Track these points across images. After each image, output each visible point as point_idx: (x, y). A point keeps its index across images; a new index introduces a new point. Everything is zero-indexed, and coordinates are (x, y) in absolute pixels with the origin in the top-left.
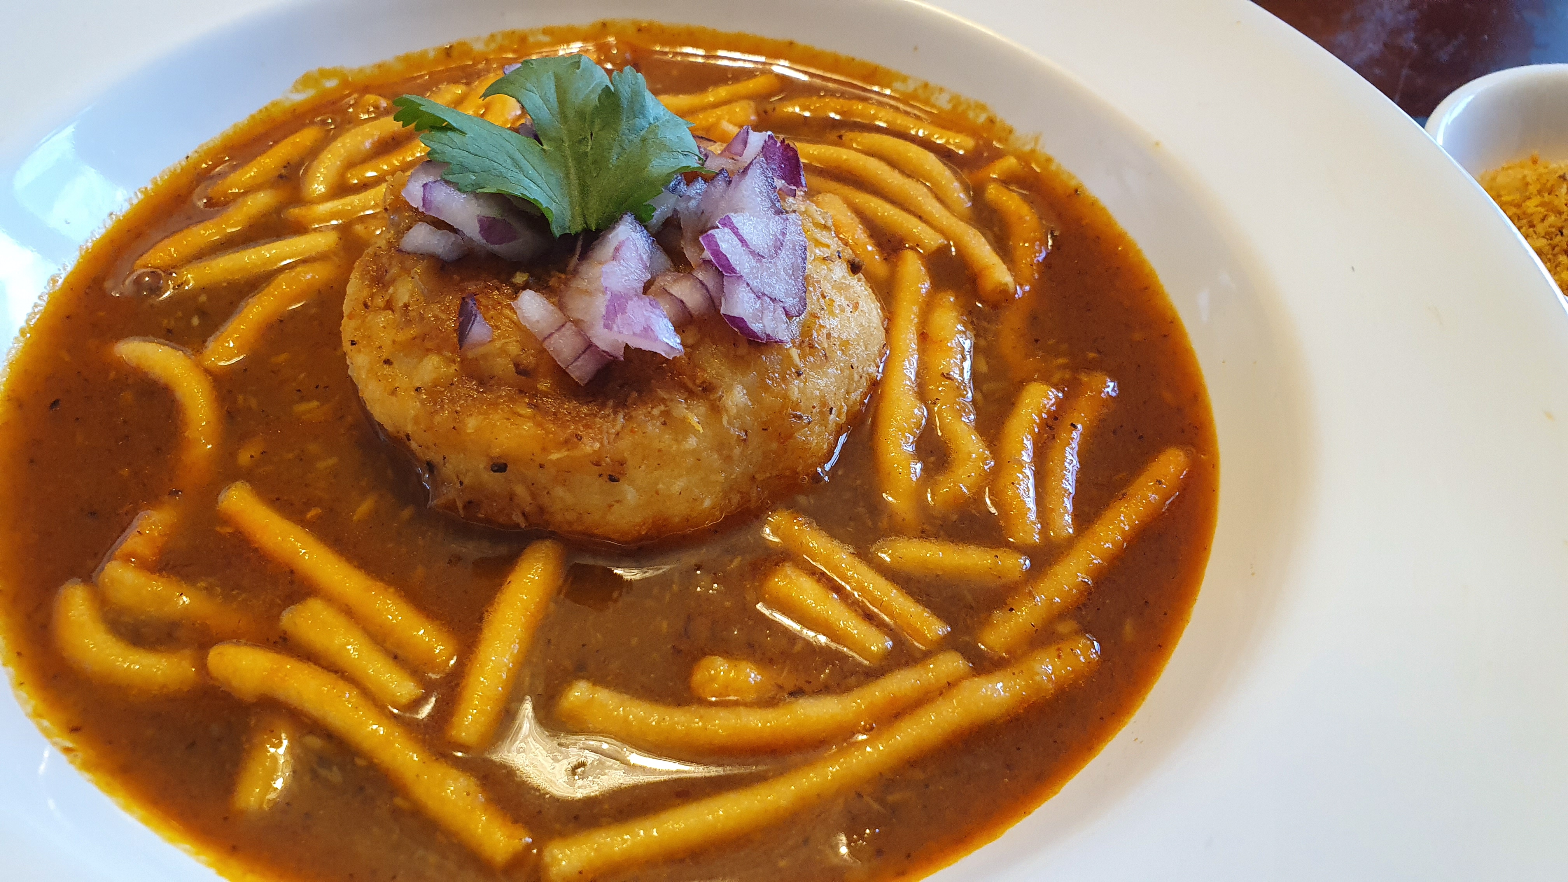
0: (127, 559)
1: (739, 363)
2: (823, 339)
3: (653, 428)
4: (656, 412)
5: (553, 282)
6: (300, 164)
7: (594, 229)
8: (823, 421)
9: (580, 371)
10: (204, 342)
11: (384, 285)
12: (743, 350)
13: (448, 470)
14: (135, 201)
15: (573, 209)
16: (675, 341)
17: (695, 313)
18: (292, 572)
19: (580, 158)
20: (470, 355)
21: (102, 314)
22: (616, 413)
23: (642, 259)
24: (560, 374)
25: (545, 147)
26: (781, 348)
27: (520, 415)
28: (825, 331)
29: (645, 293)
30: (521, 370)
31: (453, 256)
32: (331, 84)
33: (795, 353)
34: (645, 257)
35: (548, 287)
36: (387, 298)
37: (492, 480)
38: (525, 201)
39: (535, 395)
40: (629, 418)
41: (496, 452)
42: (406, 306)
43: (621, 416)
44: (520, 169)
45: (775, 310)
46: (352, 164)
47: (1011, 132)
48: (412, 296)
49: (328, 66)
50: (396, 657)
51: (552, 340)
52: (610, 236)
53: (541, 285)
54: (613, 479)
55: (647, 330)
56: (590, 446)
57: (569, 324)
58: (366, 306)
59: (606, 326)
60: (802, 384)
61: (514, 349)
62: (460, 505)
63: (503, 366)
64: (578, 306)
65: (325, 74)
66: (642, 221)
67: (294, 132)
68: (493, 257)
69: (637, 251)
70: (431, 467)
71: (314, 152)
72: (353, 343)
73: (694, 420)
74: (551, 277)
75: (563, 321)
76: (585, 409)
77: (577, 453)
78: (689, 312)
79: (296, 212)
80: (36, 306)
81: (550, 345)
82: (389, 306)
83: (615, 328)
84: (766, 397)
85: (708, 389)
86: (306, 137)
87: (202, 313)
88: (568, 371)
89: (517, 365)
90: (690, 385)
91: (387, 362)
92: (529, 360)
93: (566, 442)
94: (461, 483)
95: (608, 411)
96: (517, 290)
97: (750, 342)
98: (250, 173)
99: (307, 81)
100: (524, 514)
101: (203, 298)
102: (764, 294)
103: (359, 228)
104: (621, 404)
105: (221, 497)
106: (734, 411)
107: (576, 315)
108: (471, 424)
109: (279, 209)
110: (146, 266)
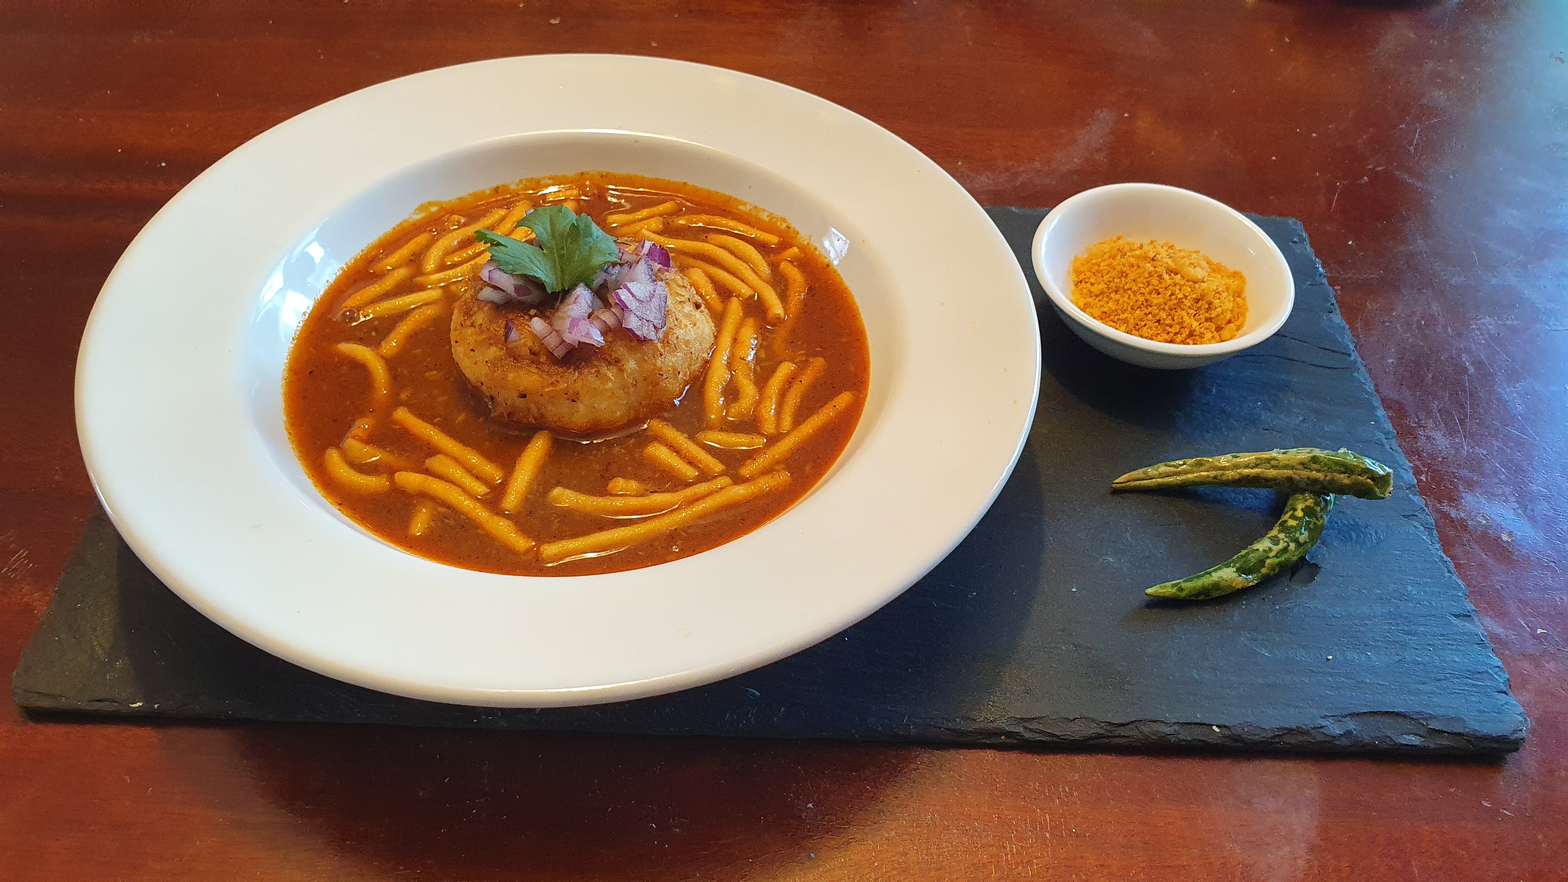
0: (354, 437)
1: (631, 349)
2: (674, 339)
3: (591, 378)
4: (593, 371)
5: (548, 313)
6: (420, 254)
7: (567, 289)
8: (676, 378)
9: (559, 353)
10: (380, 344)
11: (470, 316)
12: (634, 344)
13: (500, 399)
14: (338, 274)
15: (557, 280)
16: (601, 339)
17: (612, 327)
18: (429, 444)
19: (561, 257)
20: (510, 346)
21: (327, 330)
22: (575, 371)
23: (587, 302)
24: (550, 354)
25: (544, 252)
26: (652, 343)
27: (533, 373)
28: (675, 335)
29: (589, 318)
30: (533, 353)
31: (502, 302)
32: (434, 209)
33: (659, 345)
34: (589, 302)
35: (545, 316)
36: (472, 321)
37: (520, 402)
38: (534, 277)
39: (539, 364)
40: (580, 373)
41: (522, 388)
42: (481, 325)
43: (577, 373)
44: (533, 263)
45: (648, 326)
46: (448, 253)
47: (798, 233)
48: (483, 320)
49: (432, 199)
50: (477, 478)
51: (546, 339)
52: (573, 293)
53: (542, 315)
54: (573, 401)
55: (588, 334)
56: (563, 386)
57: (554, 332)
58: (462, 325)
59: (569, 332)
60: (663, 360)
61: (530, 343)
62: (505, 415)
63: (525, 351)
64: (558, 324)
65: (430, 204)
66: (588, 286)
67: (415, 236)
68: (520, 302)
69: (585, 299)
70: (492, 398)
71: (428, 247)
72: (456, 342)
73: (610, 374)
74: (547, 311)
75: (551, 330)
76: (561, 370)
77: (558, 388)
78: (609, 327)
79: (420, 279)
80: (298, 326)
81: (545, 341)
82: (472, 325)
83: (573, 333)
84: (646, 366)
85: (617, 361)
86: (422, 239)
87: (376, 329)
88: (553, 353)
89: (531, 350)
90: (609, 359)
91: (472, 350)
92: (536, 348)
93: (552, 383)
94: (506, 404)
95: (571, 370)
96: (531, 317)
97: (638, 340)
98: (395, 258)
99: (421, 208)
100: (534, 418)
101: (376, 323)
102: (643, 318)
103: (453, 288)
104: (577, 368)
105: (394, 413)
106: (629, 371)
107: (557, 328)
108: (511, 376)
109: (411, 278)
110: (347, 307)
